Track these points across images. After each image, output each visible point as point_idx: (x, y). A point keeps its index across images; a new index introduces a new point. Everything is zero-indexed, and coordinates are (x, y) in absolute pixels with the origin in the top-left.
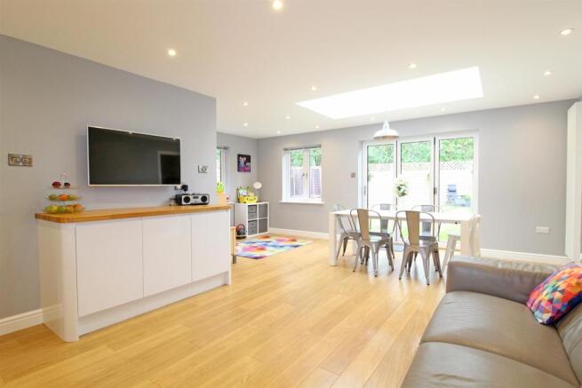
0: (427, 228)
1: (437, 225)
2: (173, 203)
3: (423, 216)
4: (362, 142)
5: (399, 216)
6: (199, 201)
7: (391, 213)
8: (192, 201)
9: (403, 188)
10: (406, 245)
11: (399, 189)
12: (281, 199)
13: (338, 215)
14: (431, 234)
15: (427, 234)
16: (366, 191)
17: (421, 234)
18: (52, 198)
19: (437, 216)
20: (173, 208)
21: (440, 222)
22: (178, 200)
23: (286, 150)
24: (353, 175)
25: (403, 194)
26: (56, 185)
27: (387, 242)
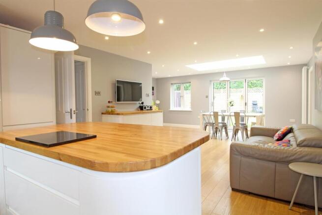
0: (243, 120)
1: (247, 118)
2: (139, 109)
3: (241, 114)
4: (211, 81)
5: (231, 114)
6: (149, 108)
7: (226, 114)
8: (147, 108)
9: (232, 103)
10: (234, 126)
11: (231, 103)
12: (170, 109)
13: (204, 115)
14: (244, 123)
15: (242, 123)
16: (213, 104)
17: (240, 123)
18: (108, 107)
19: (247, 114)
20: (140, 111)
21: (248, 116)
22: (141, 108)
23: (172, 84)
24: (207, 97)
25: (232, 105)
26: (109, 102)
27: (225, 126)
